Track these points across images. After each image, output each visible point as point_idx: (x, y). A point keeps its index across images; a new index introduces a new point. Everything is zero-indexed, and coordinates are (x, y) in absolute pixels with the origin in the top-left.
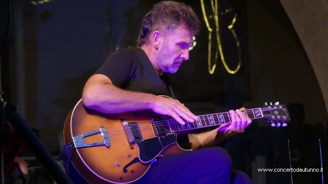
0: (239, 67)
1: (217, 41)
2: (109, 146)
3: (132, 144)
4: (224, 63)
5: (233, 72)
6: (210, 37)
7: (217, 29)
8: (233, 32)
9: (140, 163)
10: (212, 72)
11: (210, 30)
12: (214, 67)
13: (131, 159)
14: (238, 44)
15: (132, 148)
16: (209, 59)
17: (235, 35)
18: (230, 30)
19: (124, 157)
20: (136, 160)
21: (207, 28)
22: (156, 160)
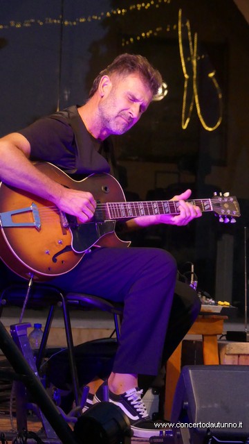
0: (219, 123)
1: (193, 90)
2: (40, 229)
3: (64, 229)
4: (200, 116)
5: (210, 129)
6: (186, 86)
7: (195, 77)
8: (215, 81)
9: (71, 252)
10: (184, 127)
11: (186, 76)
12: (188, 121)
13: (62, 247)
14: (220, 96)
15: (65, 234)
16: (183, 111)
17: (217, 85)
18: (211, 79)
19: (55, 243)
20: (68, 248)
21: (183, 75)
22: (90, 250)
